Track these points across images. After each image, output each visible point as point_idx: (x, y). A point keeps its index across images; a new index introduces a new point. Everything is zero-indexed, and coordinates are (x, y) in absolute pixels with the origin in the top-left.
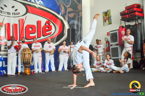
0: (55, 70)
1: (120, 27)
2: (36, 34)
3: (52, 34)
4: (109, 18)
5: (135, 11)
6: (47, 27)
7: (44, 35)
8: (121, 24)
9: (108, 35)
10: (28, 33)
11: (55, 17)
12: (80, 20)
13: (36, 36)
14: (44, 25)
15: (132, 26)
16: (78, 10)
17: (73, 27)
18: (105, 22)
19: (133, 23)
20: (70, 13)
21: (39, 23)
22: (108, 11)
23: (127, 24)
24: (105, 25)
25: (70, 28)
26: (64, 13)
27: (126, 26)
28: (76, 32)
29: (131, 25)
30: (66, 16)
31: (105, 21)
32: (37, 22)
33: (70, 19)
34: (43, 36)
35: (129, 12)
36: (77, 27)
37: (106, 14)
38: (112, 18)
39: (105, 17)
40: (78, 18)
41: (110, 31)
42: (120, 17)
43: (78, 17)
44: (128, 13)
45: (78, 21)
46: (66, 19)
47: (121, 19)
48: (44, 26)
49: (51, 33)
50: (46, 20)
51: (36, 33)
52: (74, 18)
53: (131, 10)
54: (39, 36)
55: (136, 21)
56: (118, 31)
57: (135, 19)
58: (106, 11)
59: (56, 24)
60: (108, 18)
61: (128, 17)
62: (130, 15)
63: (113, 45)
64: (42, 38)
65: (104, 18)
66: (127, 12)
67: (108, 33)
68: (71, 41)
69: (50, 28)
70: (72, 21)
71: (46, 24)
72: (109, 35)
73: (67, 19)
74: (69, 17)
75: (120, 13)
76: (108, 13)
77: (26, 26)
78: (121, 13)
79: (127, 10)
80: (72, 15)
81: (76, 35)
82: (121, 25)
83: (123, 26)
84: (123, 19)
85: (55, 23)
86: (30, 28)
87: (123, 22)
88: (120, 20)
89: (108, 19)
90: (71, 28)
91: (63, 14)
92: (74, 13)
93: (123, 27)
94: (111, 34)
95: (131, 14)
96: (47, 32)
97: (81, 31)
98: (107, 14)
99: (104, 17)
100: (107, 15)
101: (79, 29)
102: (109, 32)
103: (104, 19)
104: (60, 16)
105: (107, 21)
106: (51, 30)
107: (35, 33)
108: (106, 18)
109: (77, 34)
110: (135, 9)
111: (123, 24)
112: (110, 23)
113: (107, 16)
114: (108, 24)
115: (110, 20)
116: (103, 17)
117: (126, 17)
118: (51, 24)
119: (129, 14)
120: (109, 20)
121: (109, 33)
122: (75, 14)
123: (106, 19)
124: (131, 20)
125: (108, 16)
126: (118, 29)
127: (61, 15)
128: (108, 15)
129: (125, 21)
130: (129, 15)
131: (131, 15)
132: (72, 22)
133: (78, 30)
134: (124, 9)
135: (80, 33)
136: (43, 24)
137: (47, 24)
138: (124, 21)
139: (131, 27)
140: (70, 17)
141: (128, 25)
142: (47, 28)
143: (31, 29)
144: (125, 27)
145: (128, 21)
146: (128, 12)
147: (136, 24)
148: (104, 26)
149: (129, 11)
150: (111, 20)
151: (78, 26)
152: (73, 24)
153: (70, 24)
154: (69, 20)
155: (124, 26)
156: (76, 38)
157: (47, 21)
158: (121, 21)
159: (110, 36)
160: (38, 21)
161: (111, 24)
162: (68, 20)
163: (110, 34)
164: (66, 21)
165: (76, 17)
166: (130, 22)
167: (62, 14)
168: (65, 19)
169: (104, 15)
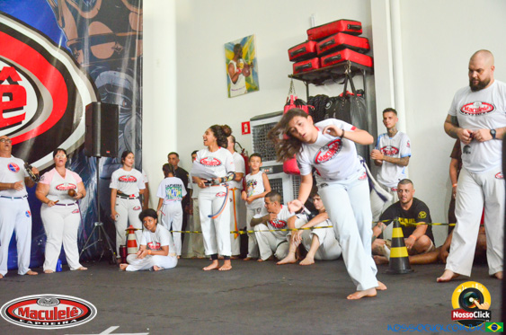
1: (288, 104)
4: (249, 69)
5: (342, 47)
6: (5, 95)
8: (291, 91)
9: (246, 131)
11: (38, 55)
15: (334, 99)
16: (131, 33)
17: (112, 97)
18: (235, 83)
19: (334, 91)
20: (96, 40)
22: (245, 40)
23: (316, 91)
24: (232, 93)
25: (98, 100)
26: (74, 42)
27: (309, 98)
28: (122, 118)
29: (330, 96)
30: (81, 51)
31: (233, 78)
33: (100, 67)
35: (322, 47)
36: (125, 100)
37: (237, 50)
38: (261, 69)
39: (235, 64)
40: (131, 64)
41: (252, 117)
42: (289, 67)
43: (129, 59)
44: (319, 52)
45: (130, 73)
46: (83, 66)
47: (291, 72)
49: (23, 117)
53: (328, 41)
55: (345, 83)
57: (344, 75)
58: (236, 39)
59: (44, 83)
60: (247, 66)
61: (317, 67)
62: (323, 59)
65: (229, 66)
66: (315, 47)
67: (246, 125)
68: (99, 155)
70: (105, 73)
72: (249, 132)
73: (85, 65)
74: (92, 58)
75: (289, 50)
76: (245, 49)
78: (293, 51)
79: (312, 40)
80: (104, 51)
81: (123, 129)
82: (292, 97)
83: (299, 98)
84: (299, 74)
85: (40, 79)
87: (300, 84)
88: (289, 76)
89: (243, 72)
90: (100, 103)
91: (71, 46)
92: (113, 44)
93: (298, 102)
94: (255, 127)
95: (327, 57)
96: (6, 116)
97: (139, 117)
98: (241, 52)
99: (232, 61)
100: (240, 57)
102: (248, 120)
103: (231, 69)
104: (57, 53)
105: (242, 78)
106: (22, 108)
108: (238, 67)
109: (124, 126)
110: (342, 39)
111: (301, 91)
112: (253, 88)
113: (242, 62)
114: (245, 89)
115: (251, 76)
116: (228, 61)
117: (311, 68)
118: (24, 83)
119: (319, 57)
120: (247, 75)
121: (248, 123)
122: (119, 47)
123: (236, 70)
124: (328, 78)
125: (247, 58)
126: (282, 109)
127: (64, 49)
128: (244, 56)
129: (308, 82)
130: (320, 62)
131: (328, 62)
132: (104, 77)
133: (131, 110)
134: (305, 38)
137: (6, 83)
138: (304, 80)
139: (328, 105)
140: (97, 59)
141: (318, 96)
142: (6, 99)
144: (307, 103)
145: (318, 82)
146: (318, 49)
147: (345, 95)
148: (229, 96)
149: (321, 43)
150: (255, 74)
151: (128, 92)
152: (111, 87)
154: (93, 71)
155: (305, 99)
157: (5, 68)
158: (294, 80)
159: (251, 135)
161: (256, 89)
162: (91, 68)
163: (251, 129)
164: (81, 72)
165: (123, 59)
166: (326, 87)
167: (68, 44)
168: (78, 65)
169: (231, 54)
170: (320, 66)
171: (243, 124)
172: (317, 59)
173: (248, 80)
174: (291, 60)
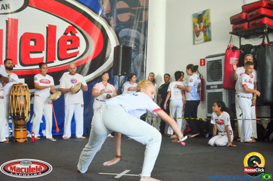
0: (83, 136)
1: (228, 49)
2: (43, 55)
3: (78, 56)
4: (206, 29)
5: (263, 16)
6: (68, 41)
7: (60, 57)
8: (230, 41)
9: (203, 64)
10: (26, 50)
11: (87, 19)
12: (143, 27)
13: (43, 58)
14: (62, 35)
15: (256, 47)
17: (128, 43)
18: (197, 36)
19: (256, 42)
21: (51, 30)
22: (204, 12)
23: (245, 42)
24: (196, 42)
25: (120, 44)
27: (241, 46)
28: (133, 55)
29: (253, 45)
30: (112, 18)
31: (196, 33)
32: (47, 27)
33: (122, 26)
34: (60, 59)
35: (251, 16)
36: (135, 45)
37: (200, 18)
38: (213, 29)
39: (198, 25)
40: (140, 25)
41: (207, 56)
42: (230, 28)
43: (139, 22)
44: (248, 19)
45: (139, 30)
46: (112, 25)
47: (231, 31)
48: (62, 37)
49: (77, 53)
50: (67, 25)
51: (44, 52)
52: (129, 24)
53: (254, 13)
54: (50, 59)
55: (264, 37)
56: (224, 56)
57: (263, 33)
58: (199, 11)
59: (90, 35)
60: (205, 27)
61: (247, 28)
62: (251, 23)
63: (212, 87)
64: (57, 62)
65: (195, 26)
66: (246, 16)
67: (203, 61)
68: (120, 74)
69: (75, 43)
70: (125, 29)
71: (66, 34)
72: (204, 65)
75: (231, 18)
76: (204, 17)
77: (22, 35)
78: (233, 18)
79: (245, 12)
81: (133, 61)
82: (231, 45)
83: (235, 46)
84: (235, 32)
85: (88, 32)
86: (32, 40)
87: (236, 38)
88: (230, 33)
89: (203, 30)
90: (122, 46)
93: (234, 48)
94: (208, 62)
95: (253, 22)
96: (69, 52)
97: (144, 54)
98: (202, 18)
99: (196, 24)
100: (201, 22)
101: (141, 48)
102: (204, 58)
103: (196, 28)
104: (98, 19)
105: (202, 34)
106: (77, 48)
107: (41, 52)
108: (200, 27)
109: (134, 58)
110: (263, 11)
111: (236, 42)
112: (208, 39)
113: (202, 24)
114: (203, 40)
115: (207, 33)
116: (194, 24)
117: (243, 28)
118: (79, 34)
119: (249, 22)
120: (205, 32)
121: (204, 60)
123: (198, 29)
124: (253, 34)
125: (205, 22)
126: (225, 52)
127: (102, 16)
128: (203, 21)
129: (240, 37)
130: (249, 25)
131: (253, 25)
132: (124, 32)
133: (138, 50)
134: (240, 11)
135: (142, 58)
136: (59, 34)
137: (69, 34)
138: (238, 35)
139: (252, 50)
140: (120, 22)
141: (247, 45)
142: (69, 43)
143: (32, 43)
144: (240, 49)
145: (247, 37)
146: (248, 17)
147: (263, 44)
148: (194, 44)
149: (250, 14)
150: (210, 32)
151: (137, 41)
152: (128, 37)
153: (121, 35)
155: (238, 47)
156: (132, 67)
157: (69, 26)
158: (233, 36)
159: (206, 66)
160: (49, 25)
161: (210, 40)
163: (206, 63)
164: (111, 29)
165: (135, 22)
166: (251, 40)
168: (109, 24)
169: (196, 20)
170: (249, 27)
171: (201, 60)
172: (247, 23)
173: (205, 35)
174: (231, 24)
